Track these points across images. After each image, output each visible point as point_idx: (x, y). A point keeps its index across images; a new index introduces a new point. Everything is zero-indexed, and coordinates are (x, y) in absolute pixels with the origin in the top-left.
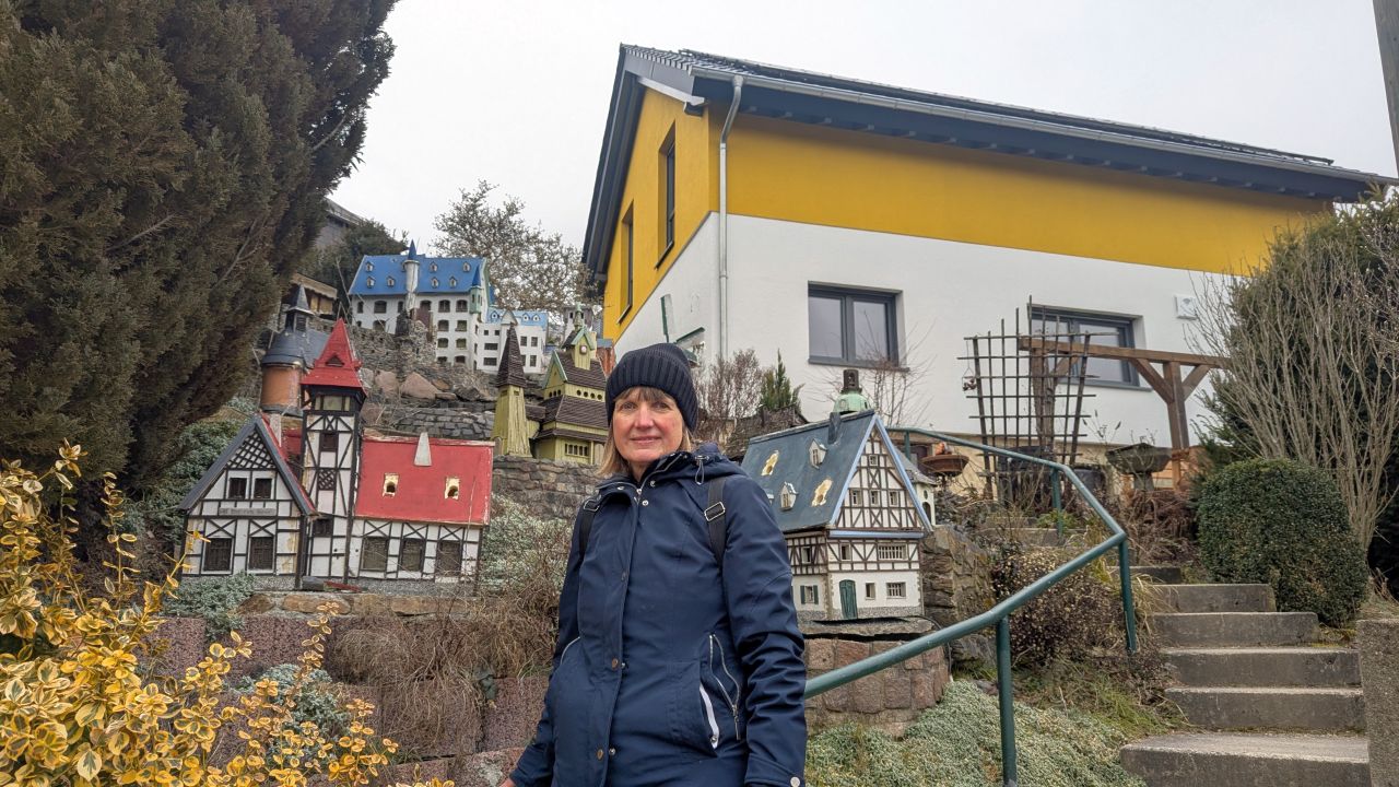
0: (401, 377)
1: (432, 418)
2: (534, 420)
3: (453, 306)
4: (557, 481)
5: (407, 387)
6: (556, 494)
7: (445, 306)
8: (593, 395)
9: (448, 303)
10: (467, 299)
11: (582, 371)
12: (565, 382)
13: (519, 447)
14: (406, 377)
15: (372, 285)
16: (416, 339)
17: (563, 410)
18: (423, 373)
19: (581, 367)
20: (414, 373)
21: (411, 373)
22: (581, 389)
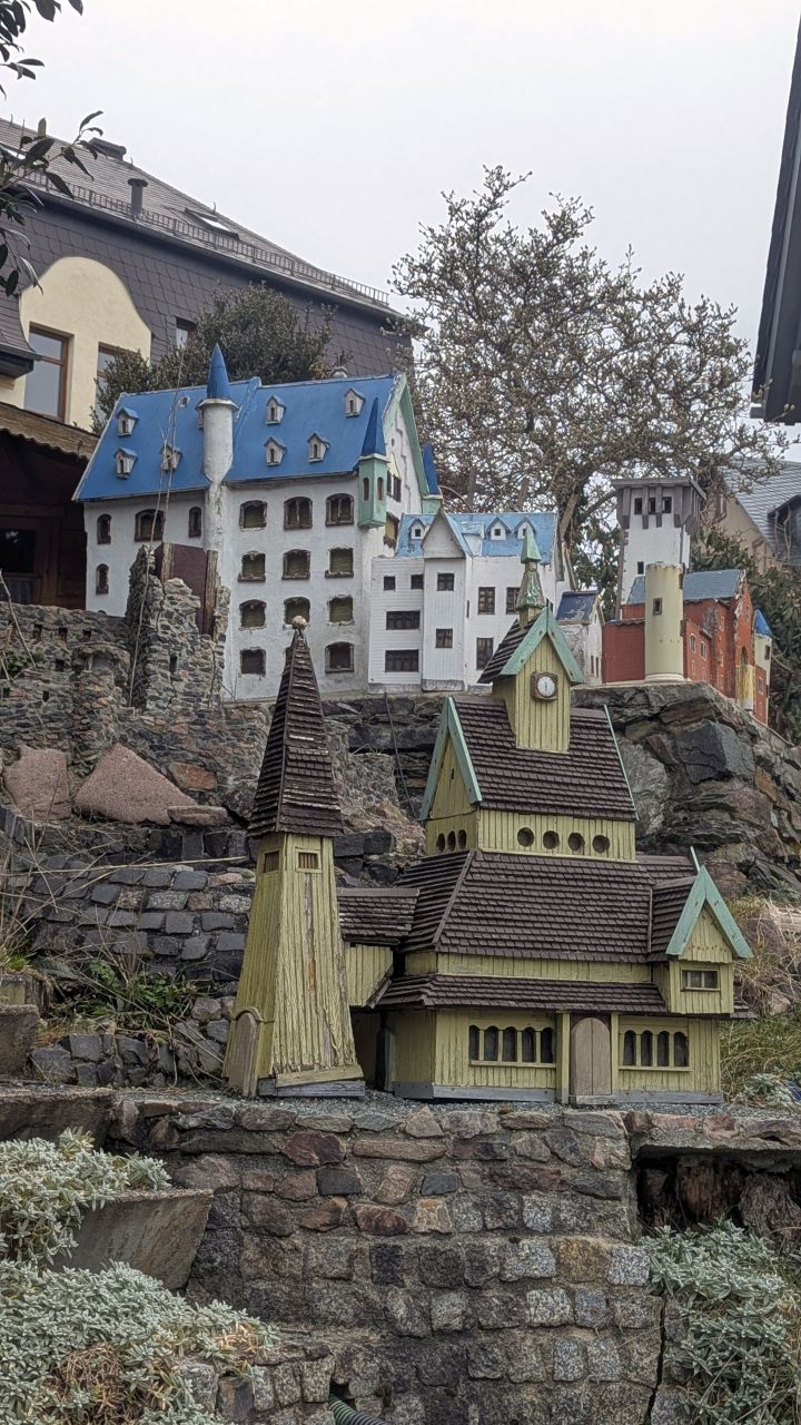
0: (82, 762)
1: (133, 898)
2: (370, 942)
3: (319, 512)
4: (417, 1190)
5: (93, 791)
6: (406, 1245)
7: (298, 514)
8: (576, 841)
9: (305, 504)
10: (352, 490)
11: (541, 758)
12: (477, 805)
13: (316, 1047)
14: (96, 760)
15: (128, 471)
16: (169, 632)
17: (463, 908)
18: (144, 745)
19: (537, 747)
20: (119, 747)
21: (109, 749)
22: (533, 824)
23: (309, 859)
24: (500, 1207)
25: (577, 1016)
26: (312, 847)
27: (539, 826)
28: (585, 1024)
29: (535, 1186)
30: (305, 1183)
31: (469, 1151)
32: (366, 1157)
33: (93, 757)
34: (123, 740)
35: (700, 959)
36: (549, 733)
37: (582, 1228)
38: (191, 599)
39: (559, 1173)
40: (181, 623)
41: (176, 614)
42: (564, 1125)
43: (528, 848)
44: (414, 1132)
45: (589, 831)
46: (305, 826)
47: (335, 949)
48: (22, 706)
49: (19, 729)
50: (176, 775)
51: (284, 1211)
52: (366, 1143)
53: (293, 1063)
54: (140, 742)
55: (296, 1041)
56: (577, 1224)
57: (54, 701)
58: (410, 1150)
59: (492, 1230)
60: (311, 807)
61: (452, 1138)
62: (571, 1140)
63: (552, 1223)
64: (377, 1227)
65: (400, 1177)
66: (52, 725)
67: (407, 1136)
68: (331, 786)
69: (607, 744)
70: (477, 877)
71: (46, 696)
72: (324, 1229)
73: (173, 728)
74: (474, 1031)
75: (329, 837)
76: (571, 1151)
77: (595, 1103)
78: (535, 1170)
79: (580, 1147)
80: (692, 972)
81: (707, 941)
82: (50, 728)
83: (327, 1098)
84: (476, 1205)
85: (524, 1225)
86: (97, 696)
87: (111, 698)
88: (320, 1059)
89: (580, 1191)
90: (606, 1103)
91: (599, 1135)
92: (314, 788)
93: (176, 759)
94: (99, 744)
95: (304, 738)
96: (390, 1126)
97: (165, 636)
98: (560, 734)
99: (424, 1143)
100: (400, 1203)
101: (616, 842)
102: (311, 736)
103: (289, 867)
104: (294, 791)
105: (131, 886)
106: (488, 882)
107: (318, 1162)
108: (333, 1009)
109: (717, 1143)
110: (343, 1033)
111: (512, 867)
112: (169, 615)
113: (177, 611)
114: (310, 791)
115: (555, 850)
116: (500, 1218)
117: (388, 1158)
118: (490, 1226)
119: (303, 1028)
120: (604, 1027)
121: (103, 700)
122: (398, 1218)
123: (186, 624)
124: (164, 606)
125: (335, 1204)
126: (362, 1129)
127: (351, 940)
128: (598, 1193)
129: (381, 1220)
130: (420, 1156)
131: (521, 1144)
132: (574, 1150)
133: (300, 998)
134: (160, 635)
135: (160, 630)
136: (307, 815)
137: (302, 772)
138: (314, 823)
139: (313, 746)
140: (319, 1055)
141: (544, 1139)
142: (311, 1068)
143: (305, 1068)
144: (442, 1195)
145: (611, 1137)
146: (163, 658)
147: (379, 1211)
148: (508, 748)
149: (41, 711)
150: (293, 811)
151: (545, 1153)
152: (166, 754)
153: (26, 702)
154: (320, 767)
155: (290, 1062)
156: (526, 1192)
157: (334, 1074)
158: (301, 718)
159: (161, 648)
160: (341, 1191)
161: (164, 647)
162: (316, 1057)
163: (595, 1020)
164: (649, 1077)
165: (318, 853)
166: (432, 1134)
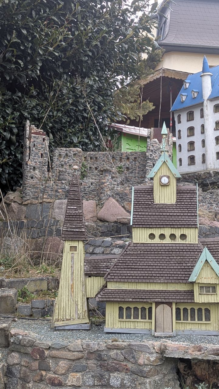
2: (96, 275)
8: (173, 236)
13: (72, 312)
14: (104, 203)
15: (184, 100)
16: (152, 156)
17: (120, 264)
18: (118, 197)
19: (163, 202)
20: (111, 199)
21: (108, 199)
22: (155, 231)
23: (73, 248)
24: (101, 377)
25: (157, 304)
26: (75, 244)
27: (157, 232)
28: (160, 307)
29: (117, 370)
30: (35, 365)
31: (93, 356)
32: (54, 357)
33: (103, 202)
34: (113, 196)
35: (205, 283)
36: (167, 197)
37: (132, 387)
38: (159, 145)
39: (126, 365)
40: (156, 153)
41: (154, 150)
42: (130, 348)
43: (152, 240)
44: (72, 349)
45: (178, 233)
46: (71, 237)
47: (82, 279)
48: (85, 188)
49: (84, 195)
50: (125, 206)
51: (29, 374)
52: (54, 352)
53: (63, 318)
54: (117, 196)
55: (65, 311)
56: (130, 385)
57: (94, 186)
58: (69, 356)
59: (97, 386)
60: (73, 231)
61: (87, 351)
62: (133, 353)
63: (121, 384)
64: (52, 383)
65: (64, 365)
66: (93, 193)
67: (70, 351)
68: (82, 223)
69: (194, 199)
70: (129, 252)
71: (92, 184)
72: (38, 381)
73: (125, 191)
74: (121, 309)
75: (81, 240)
76: (132, 358)
77: (163, 336)
78: (118, 364)
79: (136, 356)
80: (205, 287)
81: (209, 275)
82: (93, 194)
83: (75, 330)
84: (93, 376)
85: (109, 384)
86: (104, 183)
87: (108, 183)
88: (73, 316)
89: (133, 373)
90: (168, 336)
91: (144, 352)
92: (75, 224)
93: (126, 201)
94: (104, 198)
95: (73, 207)
96: (64, 346)
97: (151, 158)
98: (172, 197)
99: (75, 353)
100: (63, 374)
101: (189, 236)
102: (76, 206)
103: (66, 251)
104: (68, 226)
105: (93, 245)
106: (133, 254)
107: (39, 358)
108: (79, 299)
109: (194, 357)
110: (82, 308)
111: (144, 248)
112: (152, 151)
113: (154, 149)
114: (73, 225)
115: (164, 240)
116: (101, 381)
117: (61, 358)
118: (96, 384)
119: (67, 306)
120: (168, 307)
121: (105, 184)
122: (59, 380)
123: (158, 153)
124: (150, 148)
125: (42, 373)
126: (53, 348)
127: (88, 275)
128: (139, 374)
129: (54, 380)
130: (73, 358)
131: (113, 354)
132: (133, 357)
133: (67, 296)
134: (149, 157)
135: (149, 156)
136: (72, 234)
137: (71, 219)
138: (75, 236)
139: (76, 210)
140: (73, 315)
141: (122, 353)
142: (70, 320)
143: (67, 320)
144: (80, 372)
145: (149, 353)
146: (150, 164)
147: (53, 377)
148: (150, 204)
149: (90, 189)
150: (67, 233)
151: (122, 357)
152: (124, 200)
153: (86, 186)
154: (78, 217)
155: (62, 318)
156: (111, 372)
157: (77, 322)
158: (72, 201)
159: (150, 162)
160: (44, 369)
161: (151, 161)
162: (72, 316)
163: (165, 305)
164: (193, 325)
165: (77, 246)
166: (79, 350)
